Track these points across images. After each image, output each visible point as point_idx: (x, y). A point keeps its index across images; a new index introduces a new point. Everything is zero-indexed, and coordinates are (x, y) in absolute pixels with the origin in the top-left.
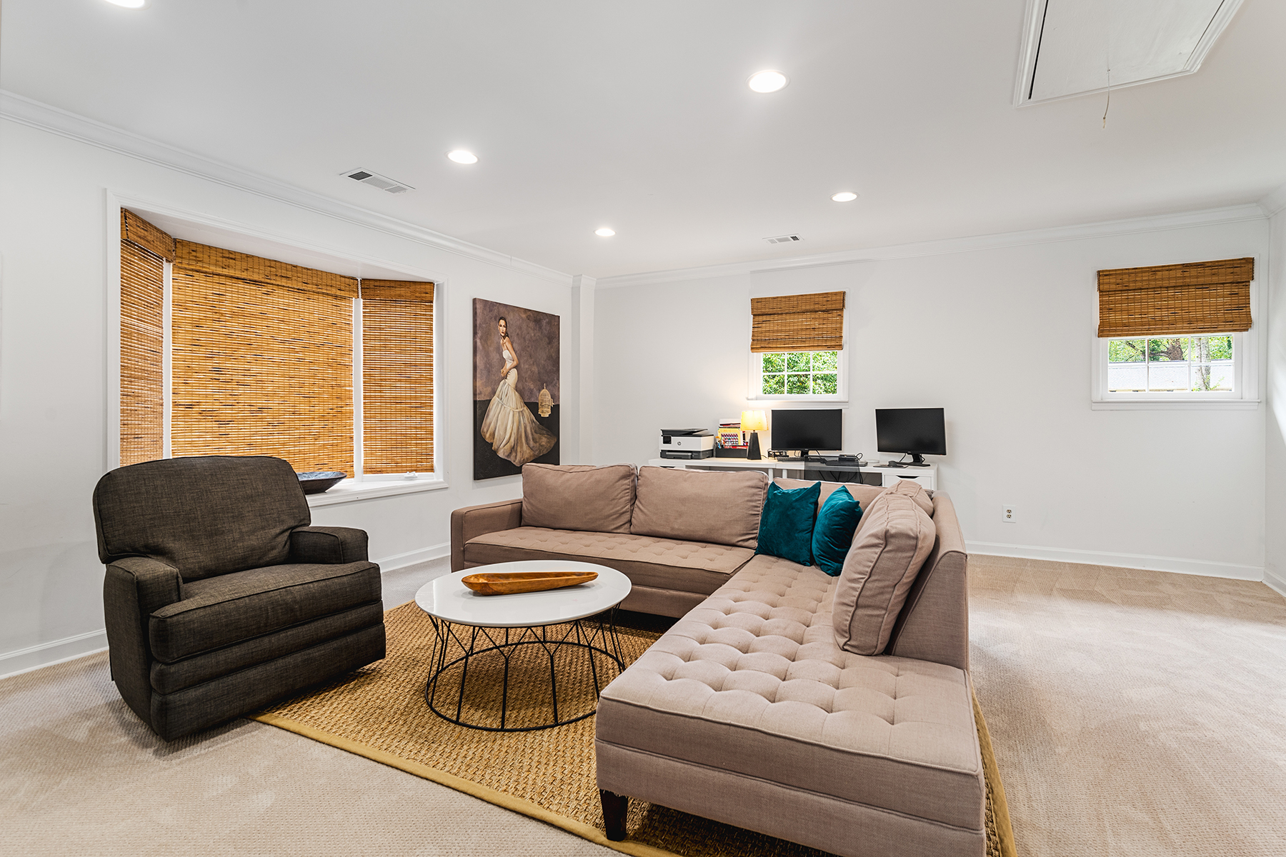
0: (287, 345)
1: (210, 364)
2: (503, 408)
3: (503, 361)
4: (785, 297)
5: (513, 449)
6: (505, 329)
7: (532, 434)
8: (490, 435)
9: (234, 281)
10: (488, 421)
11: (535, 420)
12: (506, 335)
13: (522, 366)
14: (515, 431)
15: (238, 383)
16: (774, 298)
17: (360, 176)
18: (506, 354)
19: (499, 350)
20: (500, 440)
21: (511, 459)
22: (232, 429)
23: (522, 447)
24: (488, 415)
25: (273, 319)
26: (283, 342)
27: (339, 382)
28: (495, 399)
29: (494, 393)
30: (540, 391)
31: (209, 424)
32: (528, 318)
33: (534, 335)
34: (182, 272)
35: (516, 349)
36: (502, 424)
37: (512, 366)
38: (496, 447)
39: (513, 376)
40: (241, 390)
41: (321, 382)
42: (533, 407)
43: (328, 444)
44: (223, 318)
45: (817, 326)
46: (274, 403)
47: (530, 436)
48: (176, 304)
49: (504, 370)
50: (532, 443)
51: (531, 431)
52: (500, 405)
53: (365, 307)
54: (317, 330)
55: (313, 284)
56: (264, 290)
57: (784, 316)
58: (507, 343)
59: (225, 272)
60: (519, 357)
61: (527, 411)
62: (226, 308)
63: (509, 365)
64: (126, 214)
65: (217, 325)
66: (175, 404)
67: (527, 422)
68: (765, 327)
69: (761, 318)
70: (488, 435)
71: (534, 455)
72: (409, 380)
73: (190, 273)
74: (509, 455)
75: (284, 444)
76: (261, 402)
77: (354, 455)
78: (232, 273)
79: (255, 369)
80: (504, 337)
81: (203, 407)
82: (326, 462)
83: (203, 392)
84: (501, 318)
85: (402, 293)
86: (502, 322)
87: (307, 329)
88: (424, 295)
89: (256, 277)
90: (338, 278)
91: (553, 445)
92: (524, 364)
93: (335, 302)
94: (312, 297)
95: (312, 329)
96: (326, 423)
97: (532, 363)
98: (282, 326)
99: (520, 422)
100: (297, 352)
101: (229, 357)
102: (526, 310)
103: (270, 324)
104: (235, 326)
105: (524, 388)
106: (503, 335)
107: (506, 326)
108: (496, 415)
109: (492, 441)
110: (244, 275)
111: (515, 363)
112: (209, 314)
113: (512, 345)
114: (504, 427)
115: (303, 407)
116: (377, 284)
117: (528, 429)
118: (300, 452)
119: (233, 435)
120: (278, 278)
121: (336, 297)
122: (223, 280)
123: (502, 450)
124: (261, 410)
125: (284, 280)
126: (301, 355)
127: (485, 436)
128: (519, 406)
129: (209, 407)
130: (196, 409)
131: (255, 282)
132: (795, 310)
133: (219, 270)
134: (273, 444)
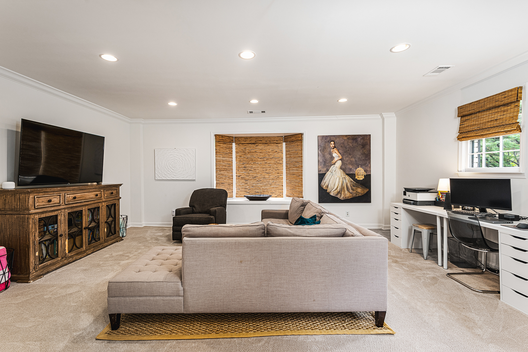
0: (262, 159)
1: (243, 166)
2: (333, 176)
3: (332, 158)
4: (477, 101)
5: (339, 193)
6: (334, 145)
7: (351, 187)
8: (326, 186)
9: (248, 144)
10: (325, 181)
11: (353, 181)
12: (335, 147)
13: (345, 159)
14: (340, 185)
15: (250, 170)
16: (470, 104)
17: (251, 112)
18: (334, 155)
19: (331, 154)
20: (331, 188)
21: (338, 196)
22: (248, 182)
23: (344, 192)
24: (324, 179)
25: (258, 152)
26: (261, 158)
27: (278, 169)
28: (328, 173)
29: (328, 170)
30: (356, 168)
31: (243, 181)
32: (348, 139)
33: (352, 145)
34: (237, 144)
35: (341, 152)
36: (333, 182)
37: (339, 159)
38: (329, 191)
39: (339, 163)
40: (250, 172)
41: (272, 169)
42: (352, 176)
43: (275, 187)
44: (246, 154)
45: (499, 117)
46: (259, 175)
47: (350, 188)
48: (237, 152)
49: (334, 161)
50: (351, 191)
51: (350, 185)
52: (331, 175)
53: (286, 145)
54: (271, 154)
55: (268, 141)
56: (256, 145)
57: (478, 114)
58: (335, 151)
59: (245, 142)
60: (342, 155)
61: (347, 178)
62: (247, 151)
63: (336, 159)
64: (216, 135)
65: (245, 156)
66: (236, 176)
67: (348, 182)
68: (466, 124)
69: (464, 118)
70: (324, 187)
71: (353, 196)
72: (296, 167)
73: (239, 144)
74: (337, 194)
75: (261, 186)
76: (255, 175)
77: (283, 191)
78: (247, 142)
79: (254, 166)
80: (333, 148)
81: (242, 177)
82: (274, 192)
83: (242, 173)
84: (332, 141)
85: (293, 139)
86: (332, 143)
87: (268, 154)
88: (299, 138)
89: (253, 142)
90: (277, 138)
91: (366, 192)
92: (345, 158)
93: (277, 145)
94: (269, 144)
95: (269, 154)
96: (274, 181)
97: (351, 157)
98: (261, 154)
99: (343, 182)
100: (265, 161)
101: (248, 164)
102: (346, 136)
103: (257, 154)
104: (249, 156)
105: (345, 168)
106: (333, 147)
107: (335, 144)
108: (329, 179)
109: (327, 189)
110: (250, 142)
111: (340, 158)
112: (243, 154)
113: (338, 151)
114: (334, 183)
115: (267, 176)
116: (287, 137)
117: (349, 185)
118: (266, 189)
119: (249, 184)
120: (258, 141)
121: (277, 143)
122: (246, 144)
123: (333, 193)
124: (255, 177)
125: (260, 141)
126: (266, 162)
127: (323, 187)
128: (343, 175)
129: (243, 176)
130: (240, 177)
131: (253, 144)
132: (483, 109)
133: (244, 142)
134: (259, 186)
